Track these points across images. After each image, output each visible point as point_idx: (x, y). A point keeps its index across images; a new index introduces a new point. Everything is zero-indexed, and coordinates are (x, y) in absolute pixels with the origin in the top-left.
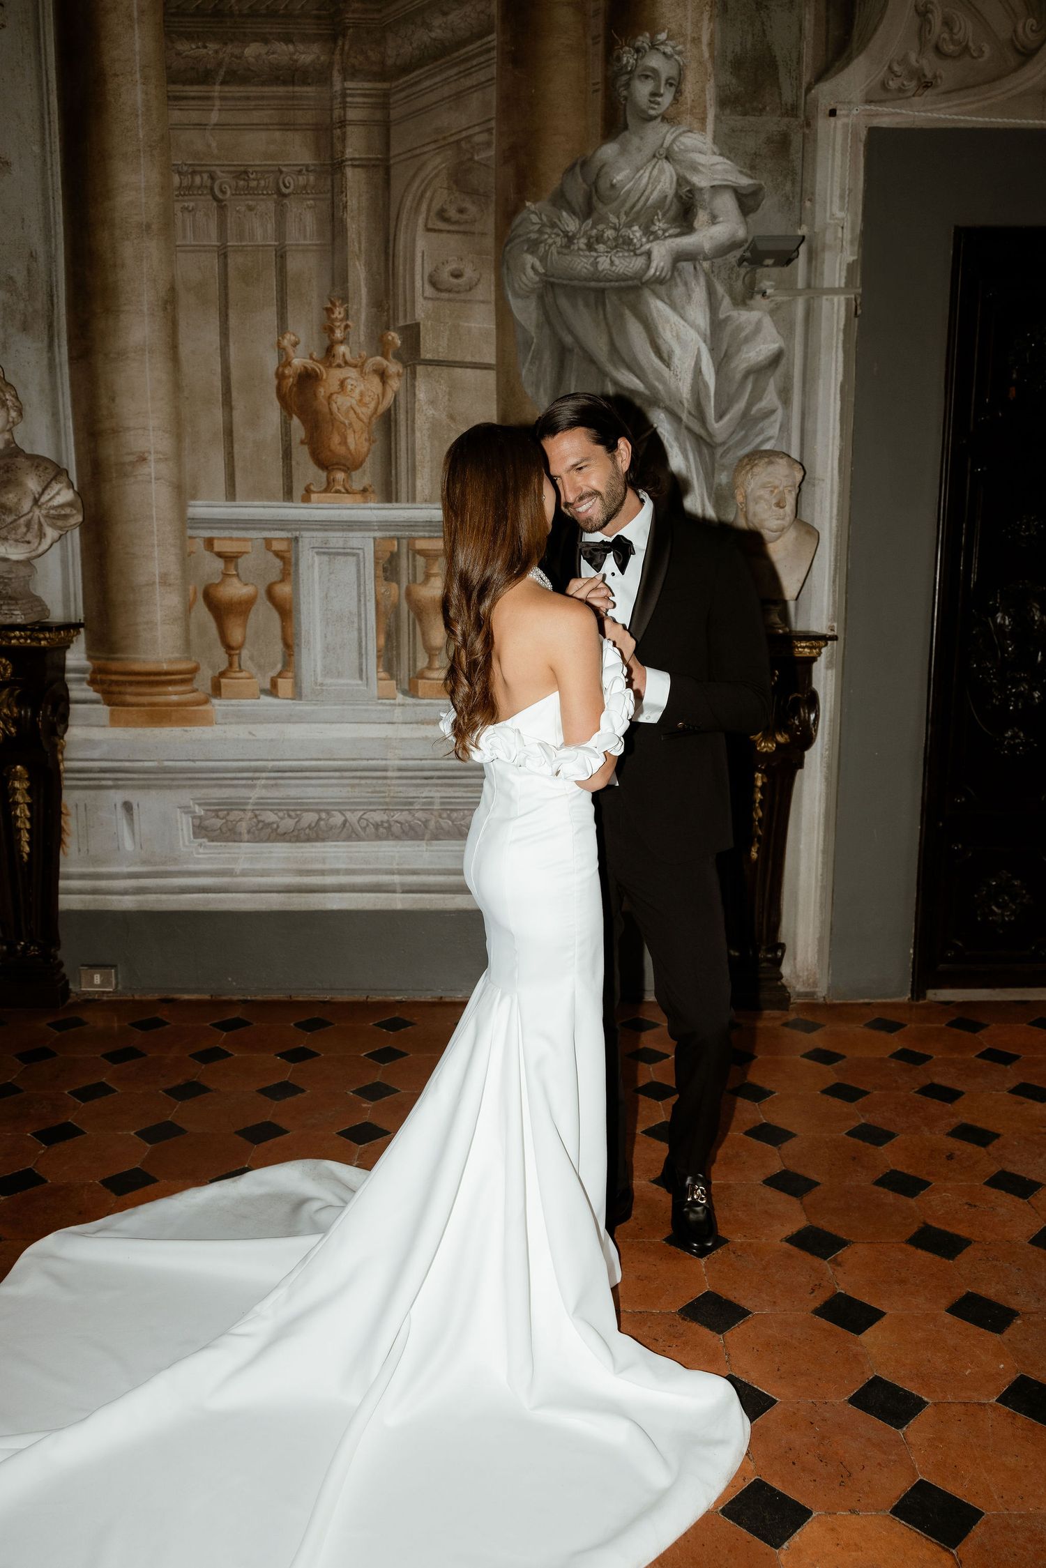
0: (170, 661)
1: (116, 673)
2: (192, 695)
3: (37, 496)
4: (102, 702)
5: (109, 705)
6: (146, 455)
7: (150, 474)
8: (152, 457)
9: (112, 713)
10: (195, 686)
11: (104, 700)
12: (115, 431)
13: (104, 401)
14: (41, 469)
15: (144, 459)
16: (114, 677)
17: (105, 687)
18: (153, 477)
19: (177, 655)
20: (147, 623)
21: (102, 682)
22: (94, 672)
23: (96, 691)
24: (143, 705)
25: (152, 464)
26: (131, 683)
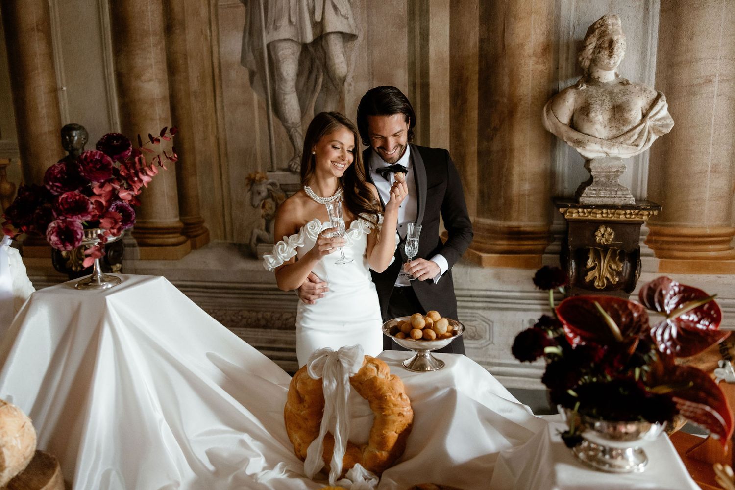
0: (713, 227)
1: (667, 235)
2: (728, 252)
3: (645, 112)
4: (655, 255)
5: (659, 257)
6: (712, 78)
7: (713, 92)
8: (717, 79)
9: (661, 264)
10: (731, 245)
11: (656, 254)
12: (689, 62)
13: (684, 40)
14: (647, 92)
15: (710, 81)
16: (666, 239)
17: (658, 245)
18: (716, 94)
19: (719, 223)
20: (697, 200)
21: (656, 242)
22: (650, 234)
23: (650, 248)
24: (687, 258)
25: (716, 84)
26: (679, 243)
